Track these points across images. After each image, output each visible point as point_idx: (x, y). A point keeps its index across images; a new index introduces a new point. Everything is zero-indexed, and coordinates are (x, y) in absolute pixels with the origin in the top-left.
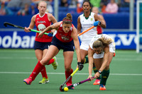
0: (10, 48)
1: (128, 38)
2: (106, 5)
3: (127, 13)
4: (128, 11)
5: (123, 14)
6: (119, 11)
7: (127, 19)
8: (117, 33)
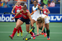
0: (9, 22)
1: (59, 17)
2: (50, 3)
3: (59, 7)
4: (60, 6)
5: (57, 7)
6: (56, 6)
7: (59, 9)
8: (55, 15)
